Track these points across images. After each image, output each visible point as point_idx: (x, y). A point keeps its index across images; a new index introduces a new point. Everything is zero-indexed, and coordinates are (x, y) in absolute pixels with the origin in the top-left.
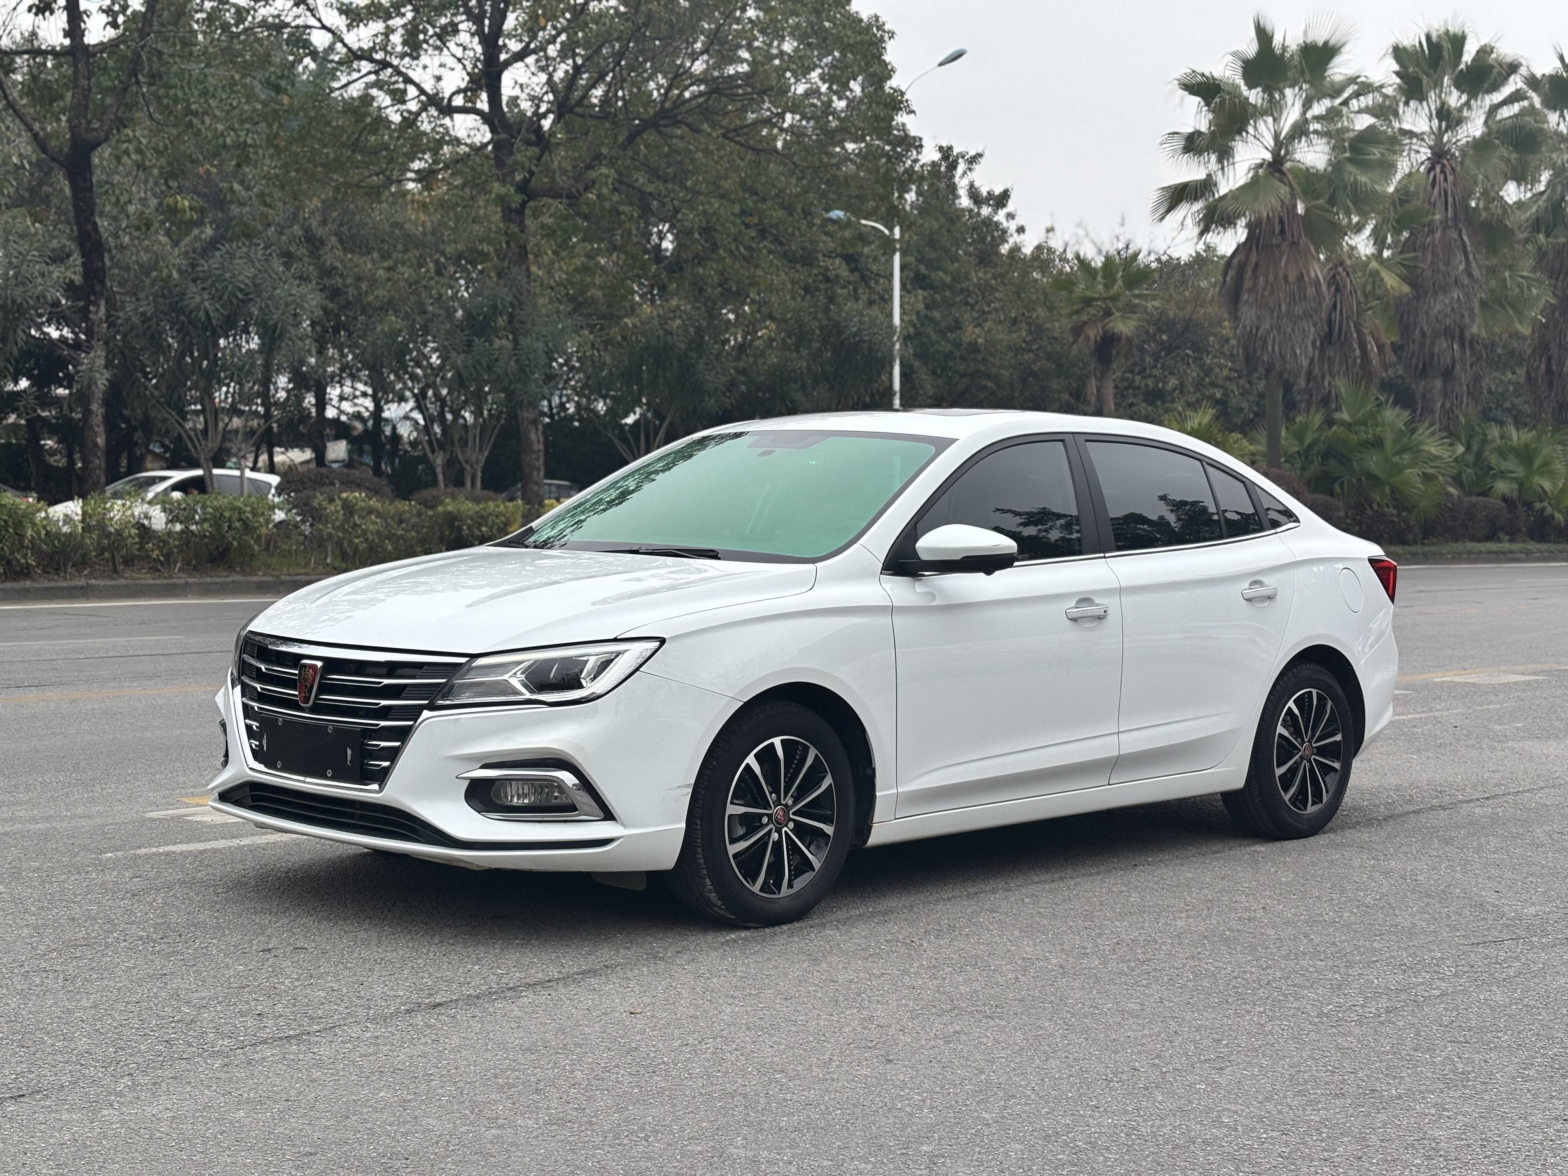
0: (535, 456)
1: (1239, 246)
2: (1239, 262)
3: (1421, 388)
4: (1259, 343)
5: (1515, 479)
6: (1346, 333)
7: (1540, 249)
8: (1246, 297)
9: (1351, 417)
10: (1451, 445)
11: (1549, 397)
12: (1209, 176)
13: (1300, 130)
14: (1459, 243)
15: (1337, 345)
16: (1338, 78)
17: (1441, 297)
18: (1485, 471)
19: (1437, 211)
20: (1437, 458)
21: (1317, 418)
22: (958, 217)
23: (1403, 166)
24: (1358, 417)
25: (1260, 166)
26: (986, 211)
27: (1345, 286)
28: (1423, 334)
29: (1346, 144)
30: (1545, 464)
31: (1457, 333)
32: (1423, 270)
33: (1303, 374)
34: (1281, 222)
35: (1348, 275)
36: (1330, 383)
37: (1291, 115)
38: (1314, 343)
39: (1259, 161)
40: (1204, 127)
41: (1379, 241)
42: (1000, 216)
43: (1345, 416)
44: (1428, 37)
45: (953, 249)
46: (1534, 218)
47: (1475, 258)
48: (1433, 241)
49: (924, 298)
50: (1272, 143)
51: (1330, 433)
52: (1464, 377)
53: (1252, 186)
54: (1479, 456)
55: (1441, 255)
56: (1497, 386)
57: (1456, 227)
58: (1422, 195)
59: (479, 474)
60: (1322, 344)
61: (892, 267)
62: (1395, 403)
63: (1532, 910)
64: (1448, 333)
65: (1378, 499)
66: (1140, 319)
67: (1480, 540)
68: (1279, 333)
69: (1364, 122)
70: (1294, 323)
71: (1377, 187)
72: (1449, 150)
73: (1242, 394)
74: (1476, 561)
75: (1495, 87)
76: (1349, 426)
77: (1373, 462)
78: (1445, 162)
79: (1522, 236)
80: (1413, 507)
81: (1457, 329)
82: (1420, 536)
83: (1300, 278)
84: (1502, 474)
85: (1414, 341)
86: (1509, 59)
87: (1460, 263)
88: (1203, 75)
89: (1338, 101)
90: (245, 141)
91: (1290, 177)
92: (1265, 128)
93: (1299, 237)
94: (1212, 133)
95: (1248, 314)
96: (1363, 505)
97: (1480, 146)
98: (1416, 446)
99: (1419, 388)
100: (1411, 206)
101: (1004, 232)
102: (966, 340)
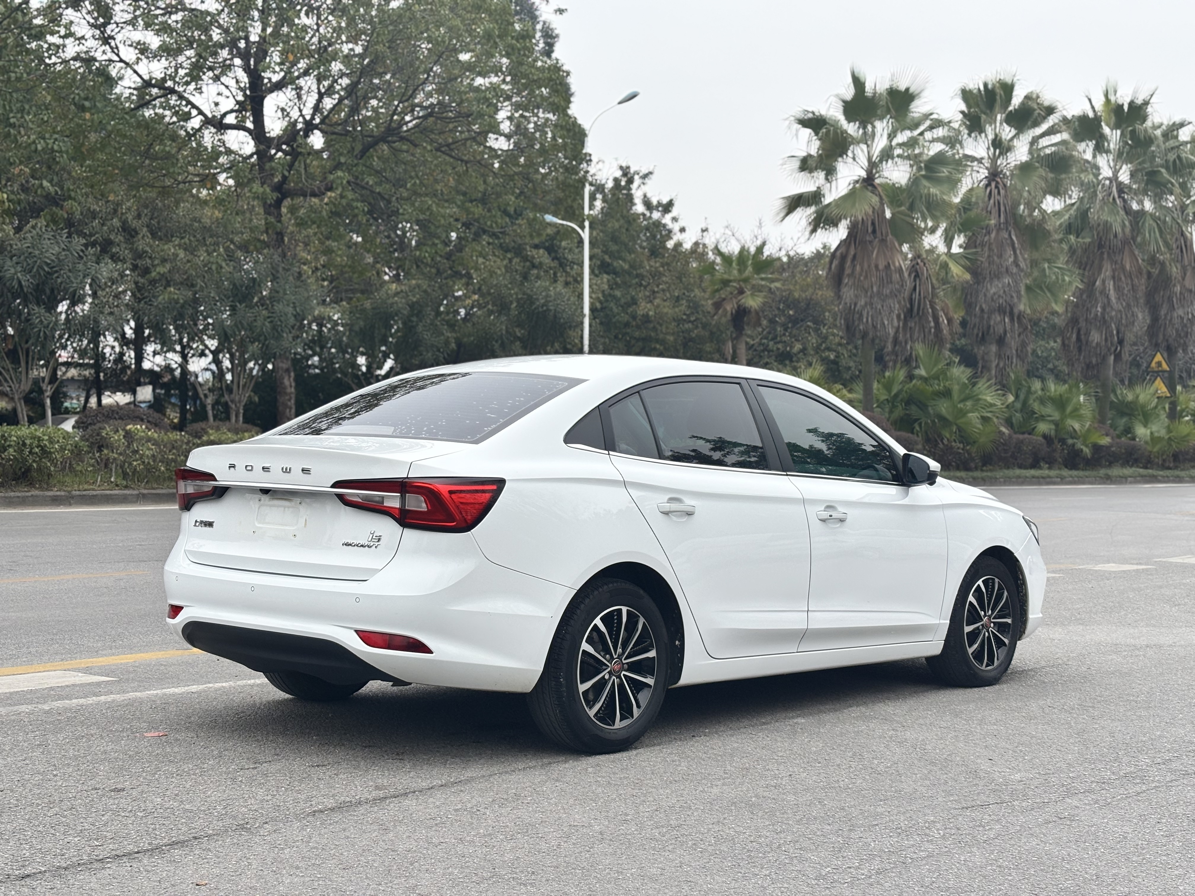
0: (287, 398)
1: (841, 242)
2: (842, 254)
3: (981, 352)
4: (857, 316)
5: (1052, 421)
6: (923, 309)
7: (1071, 247)
8: (846, 281)
9: (927, 372)
10: (1004, 395)
11: (1078, 359)
12: (818, 188)
13: (887, 154)
14: (1009, 241)
15: (917, 319)
16: (916, 115)
17: (996, 282)
18: (1030, 414)
19: (992, 217)
20: (992, 405)
21: (901, 374)
22: (634, 220)
23: (966, 183)
24: (932, 373)
25: (857, 182)
26: (656, 215)
27: (923, 274)
28: (982, 310)
29: (922, 165)
30: (1076, 410)
31: (1008, 310)
32: (982, 262)
33: (890, 340)
34: (873, 224)
35: (925, 264)
36: (911, 348)
37: (880, 143)
38: (898, 316)
39: (856, 178)
40: (814, 152)
41: (948, 240)
42: (667, 220)
43: (922, 372)
44: (986, 85)
45: (631, 244)
46: (1067, 223)
47: (1021, 253)
48: (989, 240)
49: (608, 281)
50: (867, 164)
51: (912, 385)
52: (1013, 342)
53: (852, 195)
54: (1025, 403)
55: (995, 251)
56: (1042, 352)
57: (1007, 229)
58: (981, 204)
59: (242, 411)
60: (905, 317)
61: (583, 256)
62: (960, 363)
63: (1018, 776)
64: (1001, 310)
65: (948, 436)
66: (765, 297)
67: (1026, 468)
68: (872, 308)
69: (937, 148)
70: (883, 301)
71: (945, 197)
72: (1002, 171)
73: (850, 357)
74: (1022, 483)
75: (1036, 124)
76: (925, 380)
77: (943, 407)
78: (999, 180)
79: (1057, 237)
80: (974, 442)
81: (1008, 307)
82: (980, 464)
83: (888, 267)
84: (1042, 418)
85: (975, 315)
86: (1046, 103)
87: (1010, 257)
88: (813, 113)
89: (916, 133)
90: (53, 148)
91: (880, 189)
92: (860, 152)
93: (887, 236)
94: (820, 156)
95: (848, 293)
96: (936, 441)
97: (1024, 168)
98: (977, 395)
99: (979, 351)
100: (972, 214)
101: (670, 231)
102: (640, 312)
